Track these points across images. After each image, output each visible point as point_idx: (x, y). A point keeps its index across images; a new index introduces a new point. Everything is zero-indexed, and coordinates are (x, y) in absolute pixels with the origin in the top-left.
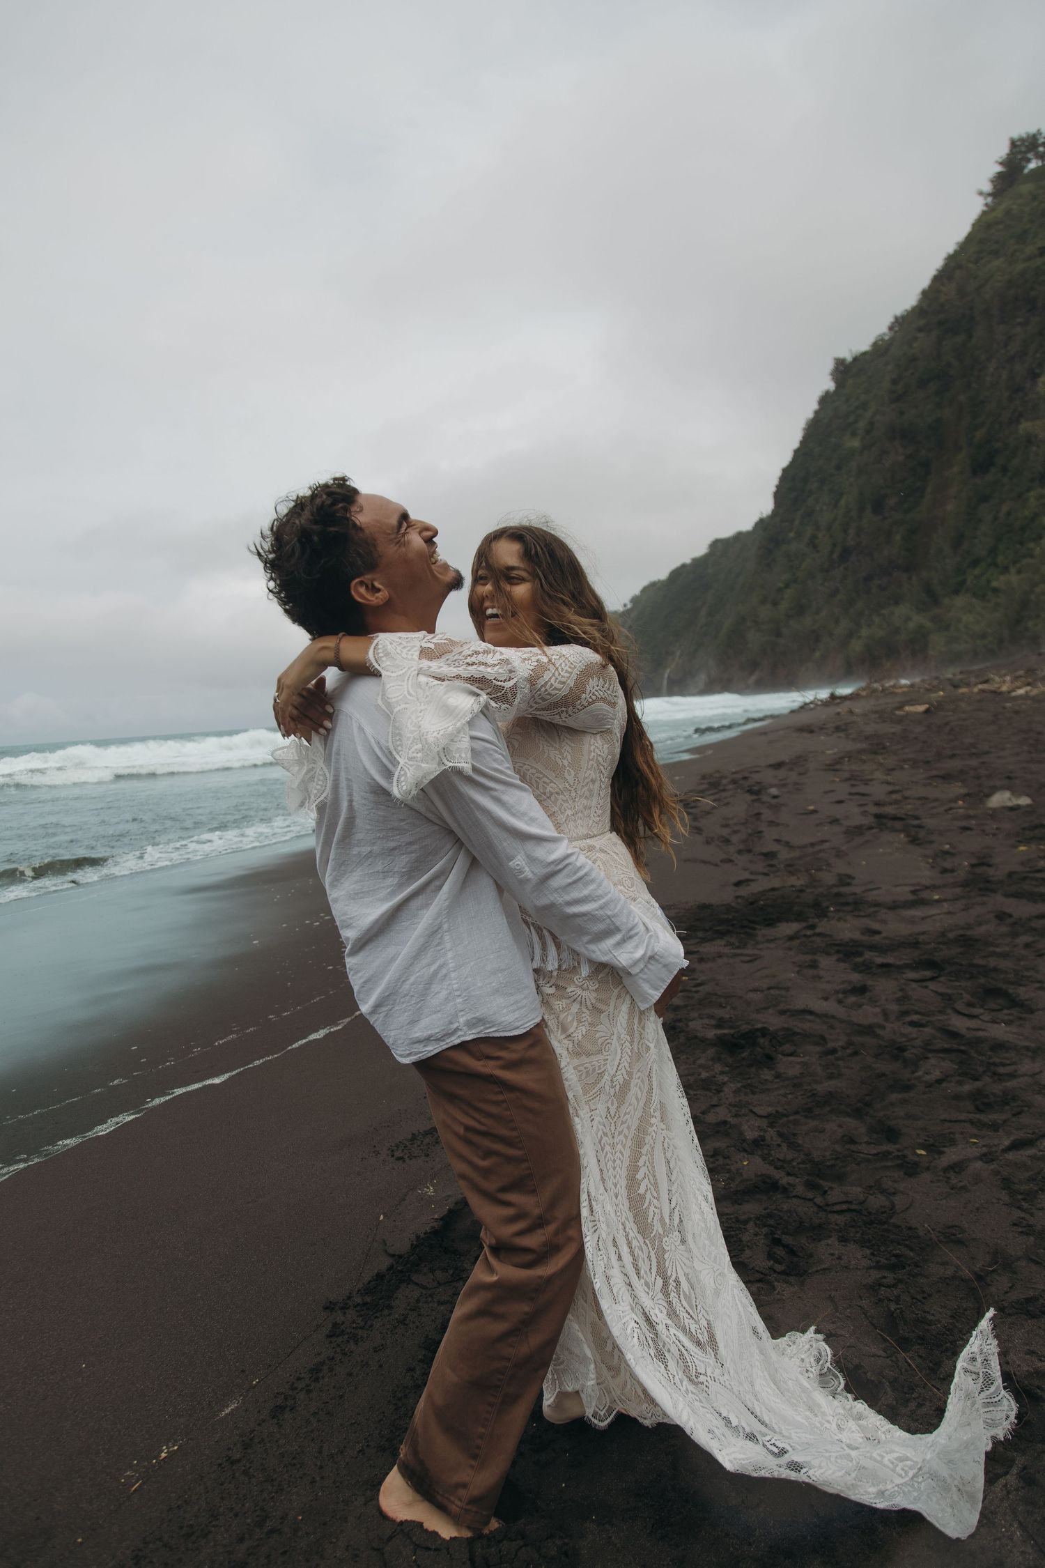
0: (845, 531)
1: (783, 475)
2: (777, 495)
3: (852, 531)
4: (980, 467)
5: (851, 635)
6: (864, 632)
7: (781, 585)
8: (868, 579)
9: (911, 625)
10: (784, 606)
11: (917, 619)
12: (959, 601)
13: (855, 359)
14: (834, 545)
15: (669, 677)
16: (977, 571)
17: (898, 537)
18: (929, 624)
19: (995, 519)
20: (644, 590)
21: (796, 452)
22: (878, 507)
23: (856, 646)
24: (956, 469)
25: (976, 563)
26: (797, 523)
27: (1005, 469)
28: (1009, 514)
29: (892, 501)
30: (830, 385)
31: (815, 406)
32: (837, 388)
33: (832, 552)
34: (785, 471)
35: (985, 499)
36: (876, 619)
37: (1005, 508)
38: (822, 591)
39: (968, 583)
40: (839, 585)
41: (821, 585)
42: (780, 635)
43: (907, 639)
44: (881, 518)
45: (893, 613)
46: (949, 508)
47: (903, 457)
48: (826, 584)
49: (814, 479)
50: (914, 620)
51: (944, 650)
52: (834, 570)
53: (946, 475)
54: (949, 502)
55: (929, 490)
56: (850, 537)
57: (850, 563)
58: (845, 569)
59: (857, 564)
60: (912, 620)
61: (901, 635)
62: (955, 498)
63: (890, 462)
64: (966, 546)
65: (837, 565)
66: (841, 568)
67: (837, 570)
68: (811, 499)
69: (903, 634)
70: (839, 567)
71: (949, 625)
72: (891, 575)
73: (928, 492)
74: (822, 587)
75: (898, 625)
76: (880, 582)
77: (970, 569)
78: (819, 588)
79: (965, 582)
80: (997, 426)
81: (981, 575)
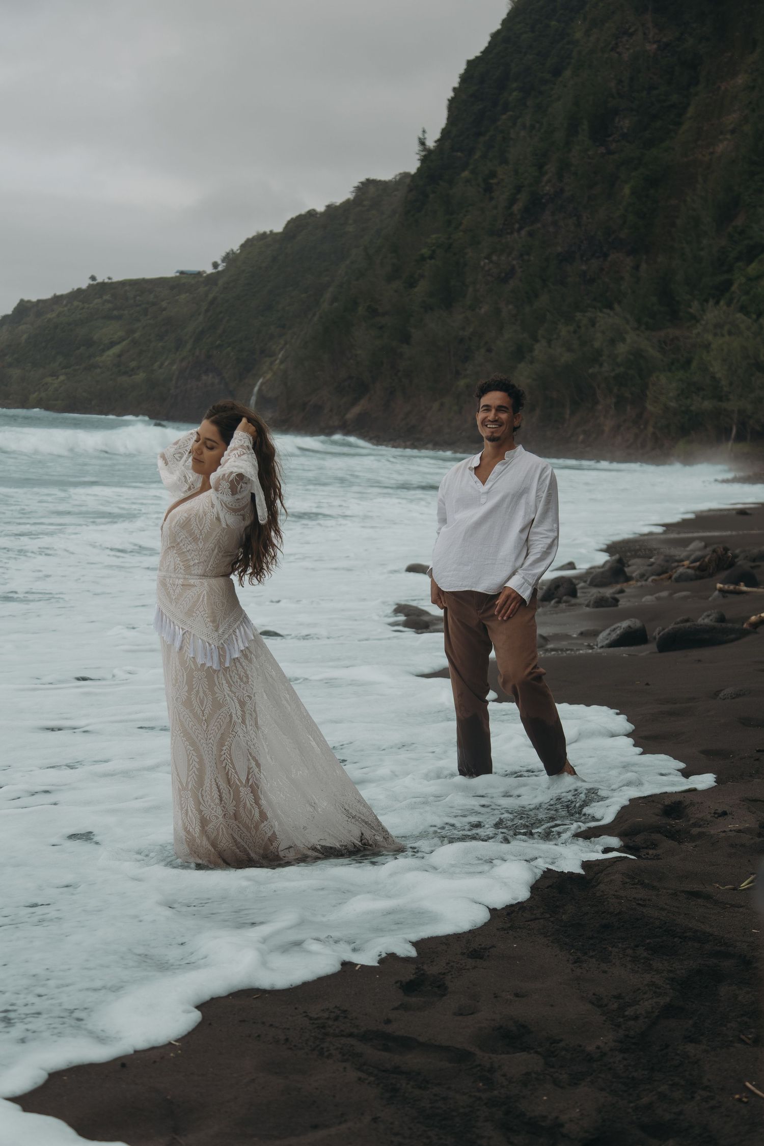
0: (540, 167)
1: (467, 71)
2: (453, 105)
3: (550, 168)
5: (520, 353)
6: (539, 350)
7: (425, 251)
9: (622, 349)
10: (422, 287)
12: (713, 314)
14: (519, 189)
15: (260, 390)
16: (753, 269)
17: (627, 190)
18: (655, 353)
20: (248, 245)
21: (495, 36)
22: (601, 129)
24: (741, 80)
26: (477, 155)
29: (625, 124)
33: (512, 201)
34: (472, 64)
36: (564, 330)
38: (487, 268)
39: (734, 288)
40: (514, 262)
41: (486, 258)
42: (406, 339)
43: (612, 374)
44: (602, 150)
45: (593, 323)
46: (720, 148)
47: (655, 46)
48: (494, 258)
49: (514, 85)
50: (629, 341)
51: (673, 404)
52: (512, 233)
53: (723, 88)
54: (721, 137)
55: (691, 111)
56: (546, 178)
57: (539, 225)
58: (531, 234)
59: (551, 229)
60: (623, 340)
61: (601, 365)
62: (733, 132)
63: (631, 51)
64: (739, 222)
65: (517, 226)
66: (523, 233)
67: (516, 234)
68: (504, 117)
69: (605, 364)
70: (520, 229)
71: (689, 362)
72: (605, 256)
73: (689, 115)
74: (487, 261)
75: (597, 345)
76: (584, 267)
77: (740, 264)
78: (482, 263)
79: (730, 283)
81: (759, 277)
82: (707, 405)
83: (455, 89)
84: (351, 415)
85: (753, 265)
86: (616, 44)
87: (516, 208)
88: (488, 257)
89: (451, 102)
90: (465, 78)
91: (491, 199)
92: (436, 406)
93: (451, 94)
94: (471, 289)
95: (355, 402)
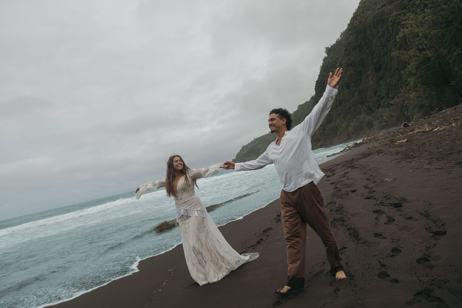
3: (341, 95)
4: (377, 70)
5: (348, 126)
6: (352, 124)
8: (350, 108)
9: (366, 120)
11: (368, 118)
12: (380, 110)
13: (332, 47)
16: (384, 100)
17: (356, 95)
18: (372, 119)
19: (386, 84)
21: (319, 76)
22: (348, 87)
23: (350, 129)
24: (370, 72)
25: (383, 98)
27: (386, 69)
28: (390, 82)
29: (352, 84)
30: (326, 55)
31: (323, 62)
32: (328, 56)
34: (317, 82)
35: (381, 79)
36: (355, 120)
37: (388, 80)
39: (382, 104)
42: (325, 130)
43: (366, 124)
44: (349, 90)
45: (359, 117)
46: (370, 83)
47: (353, 71)
48: (336, 112)
51: (379, 125)
53: (367, 74)
55: (363, 79)
56: (341, 97)
57: (342, 105)
58: (342, 107)
59: (345, 105)
60: (366, 118)
61: (363, 123)
62: (372, 80)
64: (378, 93)
66: (340, 107)
67: (339, 108)
70: (339, 107)
71: (378, 118)
72: (356, 106)
75: (362, 121)
76: (353, 109)
77: (381, 100)
79: (380, 104)
80: (380, 57)
81: (385, 101)
82: (385, 124)
87: (338, 103)
88: (335, 112)
89: (315, 89)
90: (316, 84)
92: (334, 139)
94: (334, 118)
95: (319, 143)
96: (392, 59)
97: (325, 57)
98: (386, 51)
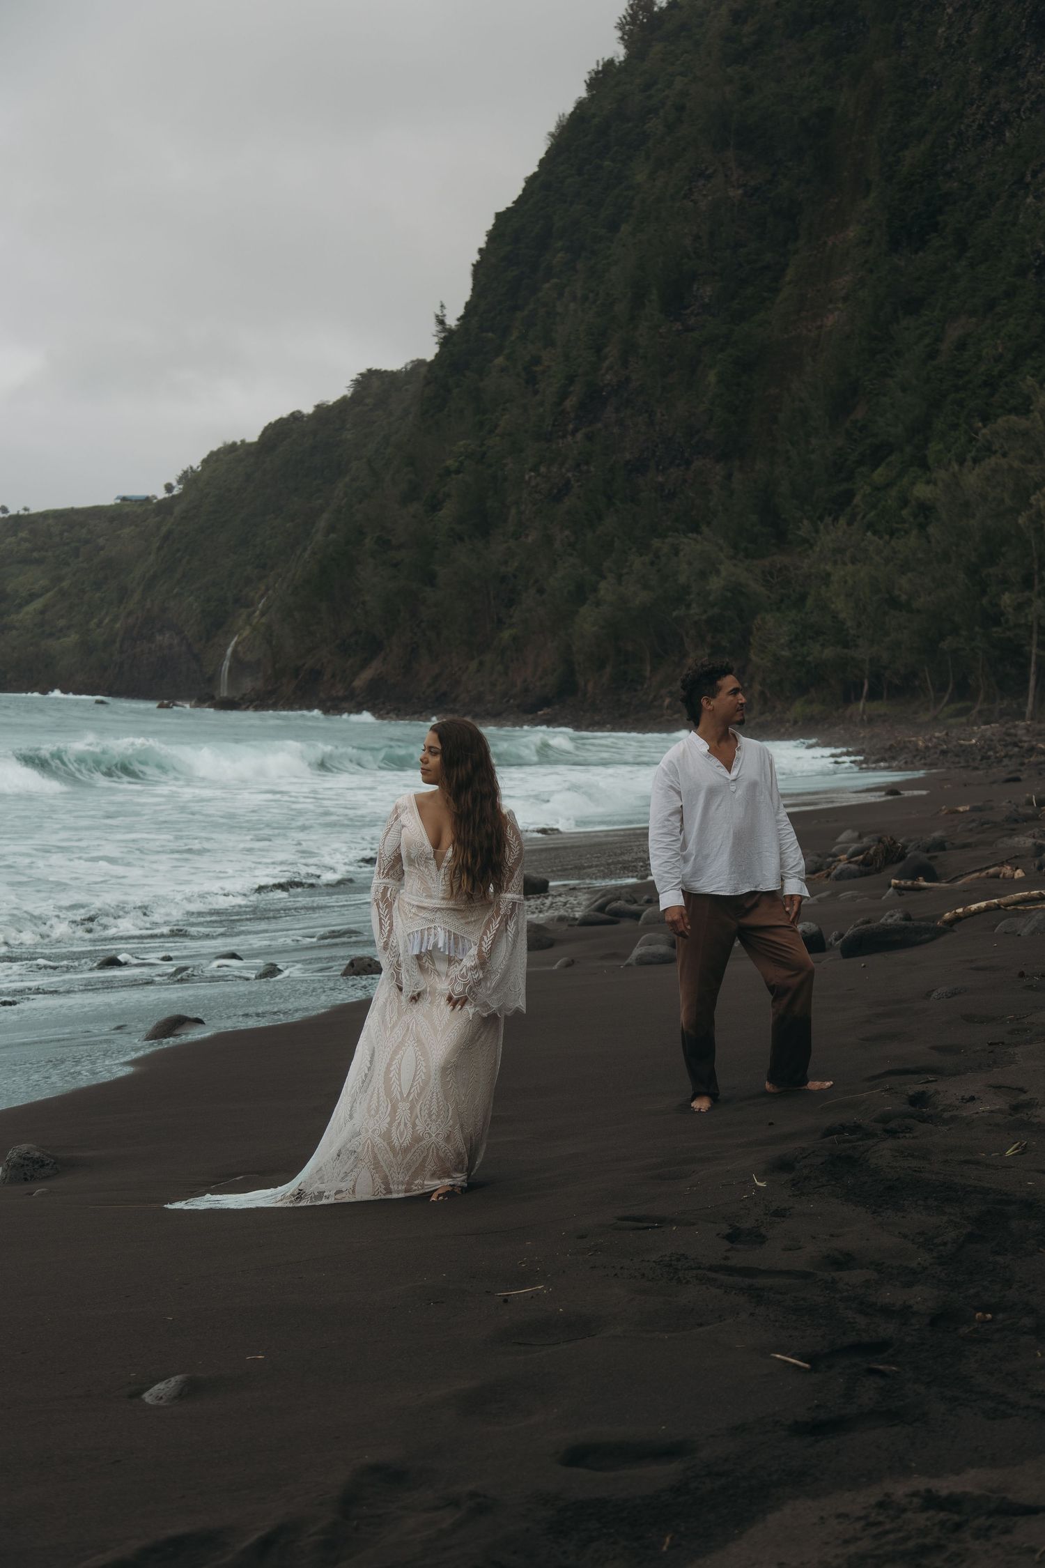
0: (598, 349)
2: (479, 270)
3: (610, 351)
4: (908, 232)
5: (581, 593)
6: (606, 589)
7: (451, 463)
8: (636, 467)
9: (715, 584)
10: (447, 512)
11: (732, 572)
12: (829, 537)
14: (571, 379)
15: (235, 652)
16: (879, 475)
17: (712, 377)
18: (758, 588)
19: (932, 355)
20: (212, 459)
21: (531, 181)
22: (674, 300)
24: (852, 232)
25: (878, 455)
26: (515, 335)
27: (961, 242)
28: (962, 346)
29: (706, 291)
30: (618, 52)
31: (582, 93)
32: (629, 57)
33: (563, 395)
34: (502, 218)
35: (911, 306)
36: (637, 562)
37: (954, 332)
38: (533, 483)
39: (857, 500)
40: (570, 475)
41: (531, 470)
42: (430, 579)
43: (704, 617)
44: (678, 326)
45: (676, 551)
46: (830, 320)
47: (740, 191)
48: (543, 469)
49: (560, 244)
50: (724, 574)
51: (786, 653)
52: (564, 436)
53: (830, 243)
54: (830, 306)
55: (790, 274)
56: (606, 364)
57: (599, 425)
58: (589, 437)
59: (616, 430)
60: (718, 572)
61: (688, 606)
62: (845, 299)
63: (710, 198)
64: (859, 414)
65: (571, 427)
66: (579, 436)
67: (569, 438)
68: (547, 285)
69: (694, 605)
70: (574, 433)
71: (803, 598)
72: (688, 463)
73: (787, 279)
74: (533, 474)
75: (682, 579)
76: (660, 479)
77: (863, 469)
78: (527, 477)
79: (850, 494)
80: (951, 141)
81: (888, 485)
82: (828, 653)
83: (481, 251)
84: (359, 682)
85: (879, 470)
86: (690, 189)
87: (569, 403)
88: (535, 468)
89: (477, 268)
90: (493, 236)
91: (536, 392)
92: (473, 665)
93: (477, 257)
94: (513, 511)
95: (364, 664)
96: (1028, 178)
97: (610, 62)
98: (1005, 106)
